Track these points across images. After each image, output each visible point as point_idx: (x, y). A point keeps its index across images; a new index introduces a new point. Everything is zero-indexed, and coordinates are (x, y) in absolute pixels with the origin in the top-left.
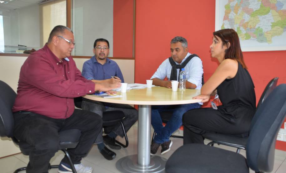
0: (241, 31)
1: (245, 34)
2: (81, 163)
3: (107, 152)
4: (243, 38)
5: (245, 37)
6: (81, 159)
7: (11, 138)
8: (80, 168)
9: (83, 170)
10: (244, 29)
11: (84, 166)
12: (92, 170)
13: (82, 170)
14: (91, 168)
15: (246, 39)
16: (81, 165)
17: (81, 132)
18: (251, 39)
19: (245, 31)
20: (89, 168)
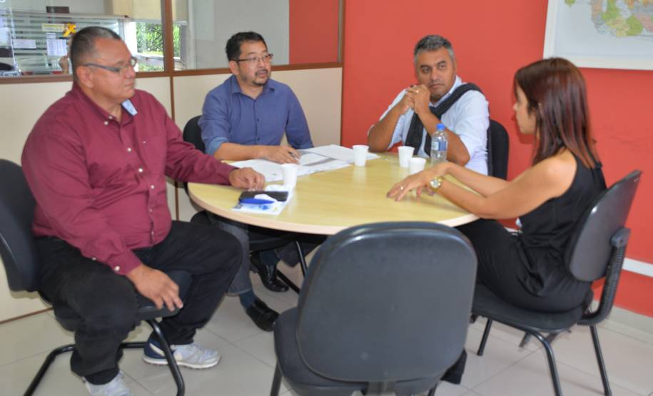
0: (617, 10)
1: (628, 20)
2: (195, 343)
3: (262, 312)
4: (622, 30)
5: (627, 29)
6: (193, 333)
7: (36, 293)
8: (192, 353)
9: (199, 358)
10: (626, 6)
11: (201, 349)
12: (219, 357)
13: (196, 357)
14: (216, 353)
15: (629, 34)
16: (195, 347)
17: (193, 276)
18: (644, 36)
19: (629, 12)
20: (212, 354)
